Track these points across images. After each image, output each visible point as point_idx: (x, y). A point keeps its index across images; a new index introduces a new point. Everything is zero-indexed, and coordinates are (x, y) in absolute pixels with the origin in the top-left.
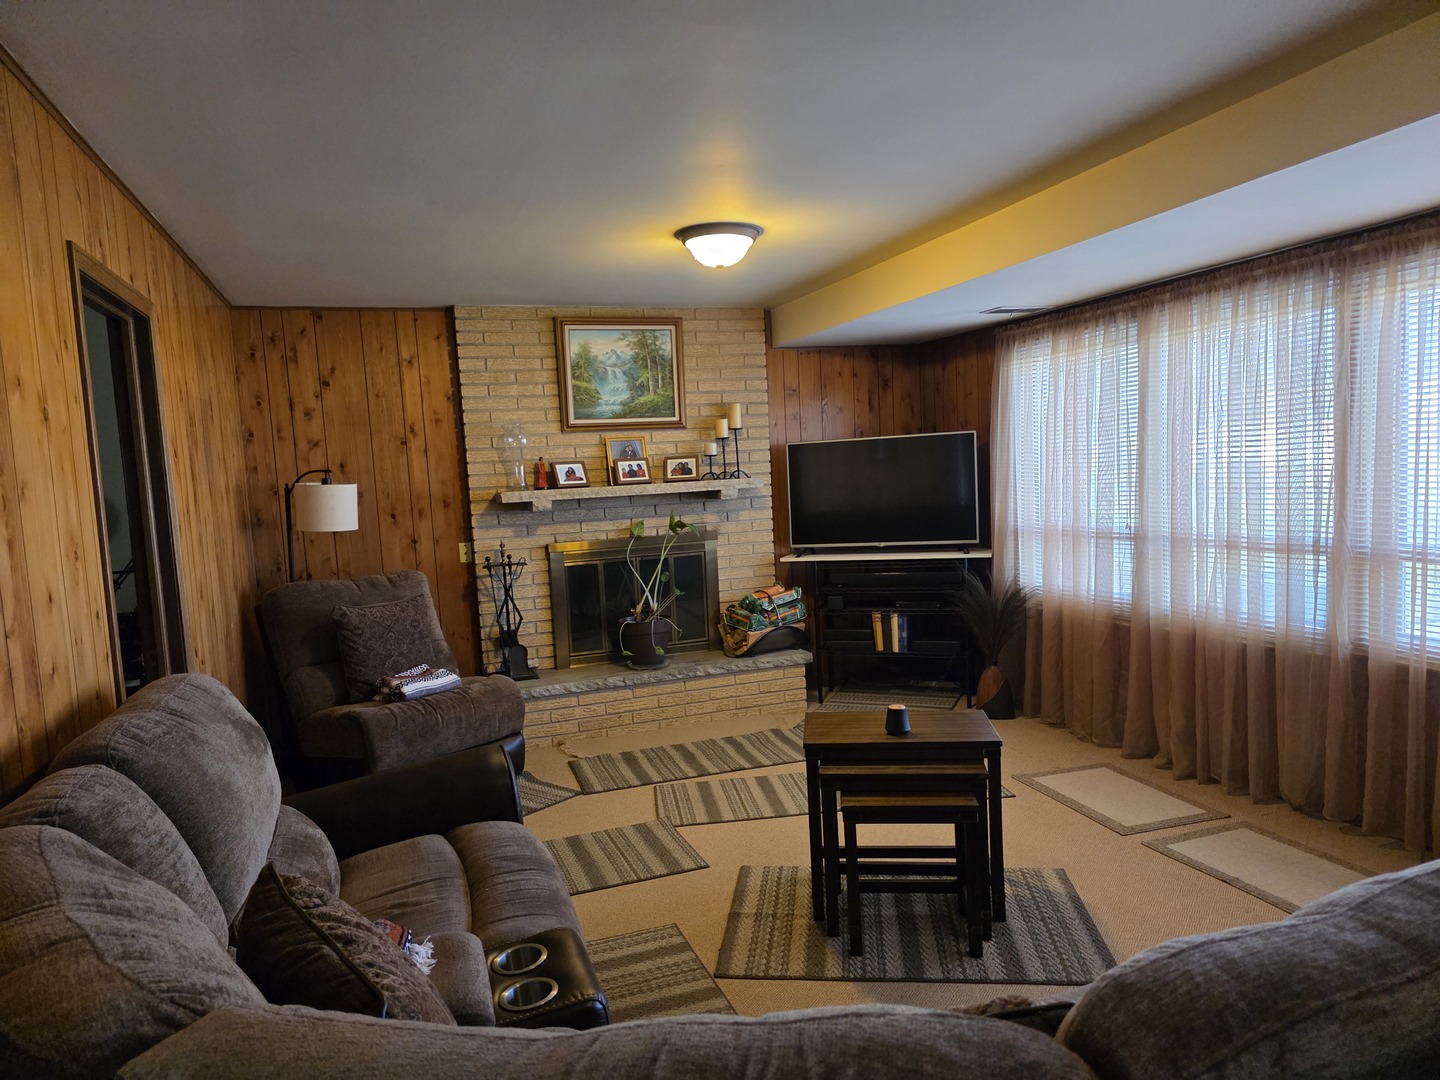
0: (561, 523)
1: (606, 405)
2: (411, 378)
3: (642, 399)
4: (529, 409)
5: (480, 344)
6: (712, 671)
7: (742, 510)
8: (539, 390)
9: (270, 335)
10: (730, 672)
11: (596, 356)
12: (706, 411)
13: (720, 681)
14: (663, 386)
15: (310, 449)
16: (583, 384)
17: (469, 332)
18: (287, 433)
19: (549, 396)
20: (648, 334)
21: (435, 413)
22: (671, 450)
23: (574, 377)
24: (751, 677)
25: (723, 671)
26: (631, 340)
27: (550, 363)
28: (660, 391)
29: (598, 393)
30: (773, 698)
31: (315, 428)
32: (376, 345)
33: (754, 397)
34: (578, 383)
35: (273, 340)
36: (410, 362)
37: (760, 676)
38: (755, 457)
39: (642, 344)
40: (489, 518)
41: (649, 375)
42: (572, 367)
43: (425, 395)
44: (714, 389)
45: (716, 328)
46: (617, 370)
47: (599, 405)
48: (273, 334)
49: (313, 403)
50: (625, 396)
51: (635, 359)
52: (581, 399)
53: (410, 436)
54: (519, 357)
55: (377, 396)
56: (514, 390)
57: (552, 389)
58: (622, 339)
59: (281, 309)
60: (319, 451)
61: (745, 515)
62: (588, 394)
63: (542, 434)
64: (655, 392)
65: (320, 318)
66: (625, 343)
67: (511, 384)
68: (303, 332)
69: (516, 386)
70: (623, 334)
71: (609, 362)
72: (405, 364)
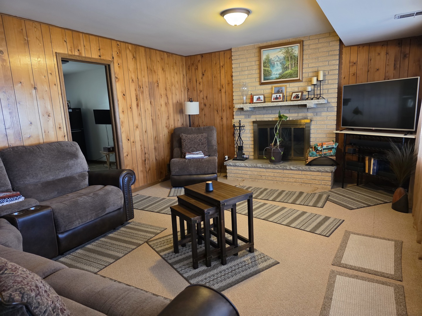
0: (258, 114)
1: (274, 75)
2: (223, 72)
3: (286, 72)
4: (251, 78)
5: (238, 59)
6: (292, 168)
7: (323, 112)
8: (254, 72)
9: (192, 62)
10: (299, 170)
11: (271, 59)
12: (310, 75)
13: (296, 172)
14: (294, 67)
15: (200, 93)
16: (267, 69)
17: (236, 55)
18: (195, 89)
19: (256, 73)
20: (290, 48)
21: (228, 81)
22: (296, 90)
23: (264, 67)
24: (309, 173)
25: (296, 169)
26: (283, 51)
27: (257, 63)
28: (293, 69)
29: (271, 71)
30: (317, 182)
31: (201, 87)
32: (215, 62)
33: (332, 68)
34: (265, 68)
35: (193, 64)
36: (222, 67)
37: (312, 173)
38: (330, 91)
39: (287, 52)
40: (238, 112)
41: (289, 63)
42: (263, 63)
43: (226, 76)
44: (315, 66)
45: (317, 42)
46: (278, 63)
47: (272, 75)
48: (193, 62)
49: (201, 80)
50: (280, 71)
51: (284, 58)
52: (266, 74)
53: (222, 88)
54: (249, 62)
55: (215, 77)
56: (246, 73)
57: (257, 71)
58: (281, 51)
59: (195, 55)
60: (202, 93)
61: (324, 114)
62: (268, 72)
63: (254, 86)
64: (291, 69)
65: (203, 56)
66: (281, 53)
67: (246, 71)
68: (199, 61)
69: (247, 71)
70: (281, 50)
71: (275, 60)
72: (221, 67)
